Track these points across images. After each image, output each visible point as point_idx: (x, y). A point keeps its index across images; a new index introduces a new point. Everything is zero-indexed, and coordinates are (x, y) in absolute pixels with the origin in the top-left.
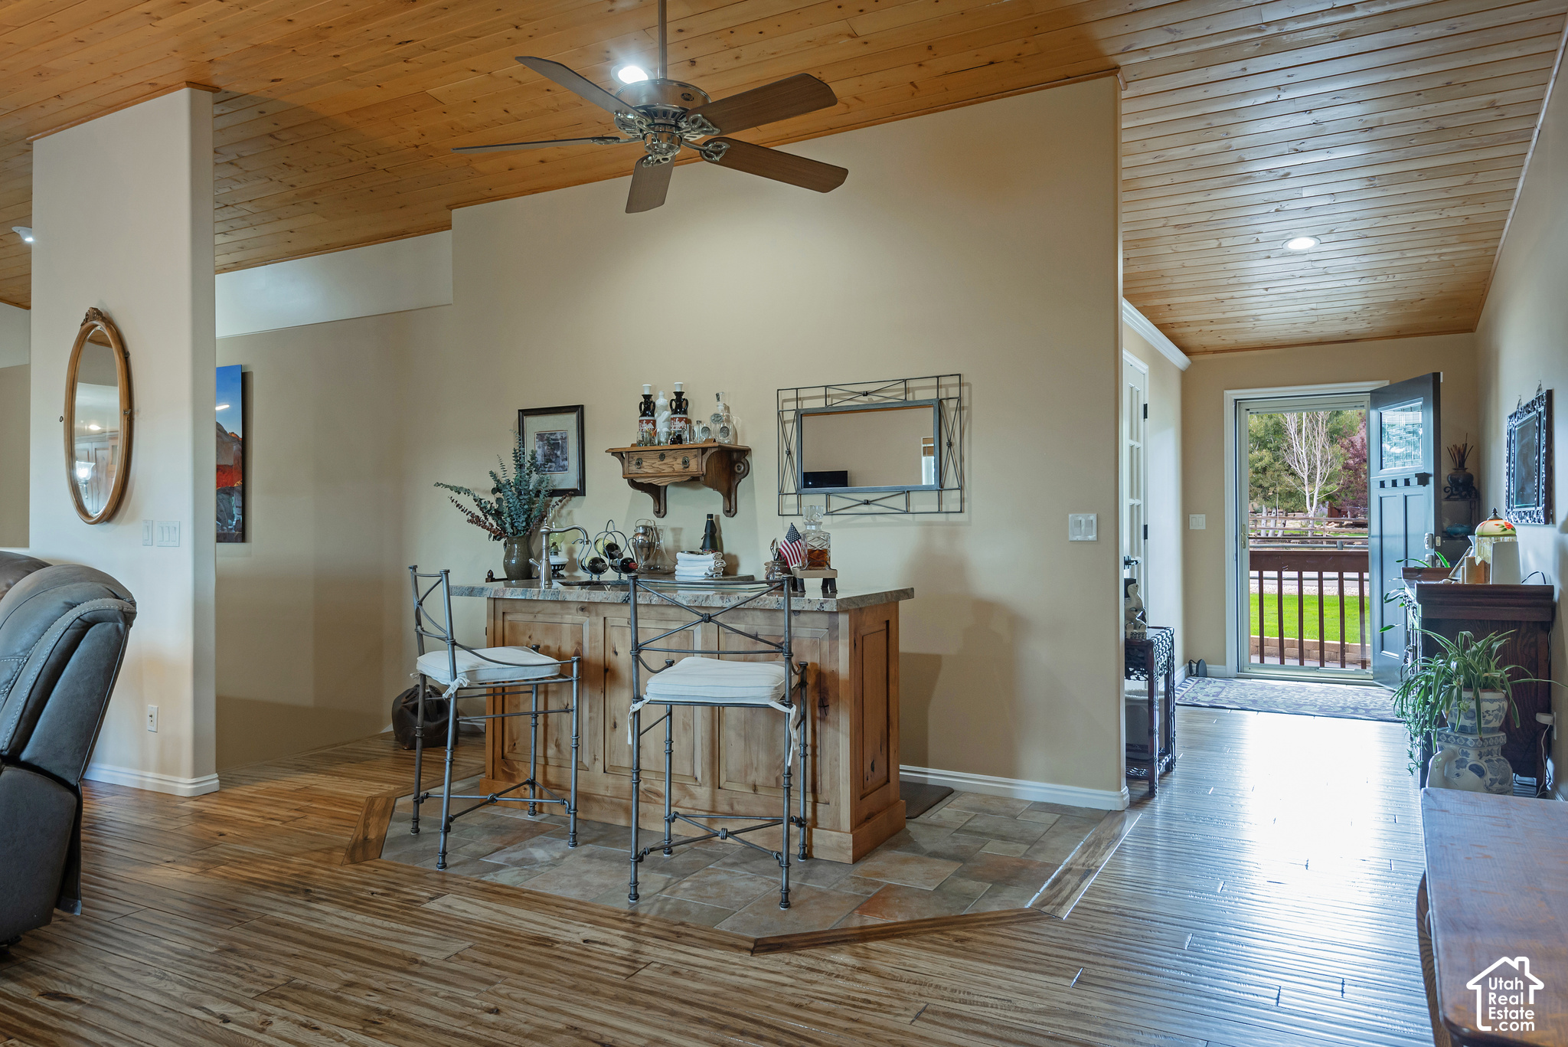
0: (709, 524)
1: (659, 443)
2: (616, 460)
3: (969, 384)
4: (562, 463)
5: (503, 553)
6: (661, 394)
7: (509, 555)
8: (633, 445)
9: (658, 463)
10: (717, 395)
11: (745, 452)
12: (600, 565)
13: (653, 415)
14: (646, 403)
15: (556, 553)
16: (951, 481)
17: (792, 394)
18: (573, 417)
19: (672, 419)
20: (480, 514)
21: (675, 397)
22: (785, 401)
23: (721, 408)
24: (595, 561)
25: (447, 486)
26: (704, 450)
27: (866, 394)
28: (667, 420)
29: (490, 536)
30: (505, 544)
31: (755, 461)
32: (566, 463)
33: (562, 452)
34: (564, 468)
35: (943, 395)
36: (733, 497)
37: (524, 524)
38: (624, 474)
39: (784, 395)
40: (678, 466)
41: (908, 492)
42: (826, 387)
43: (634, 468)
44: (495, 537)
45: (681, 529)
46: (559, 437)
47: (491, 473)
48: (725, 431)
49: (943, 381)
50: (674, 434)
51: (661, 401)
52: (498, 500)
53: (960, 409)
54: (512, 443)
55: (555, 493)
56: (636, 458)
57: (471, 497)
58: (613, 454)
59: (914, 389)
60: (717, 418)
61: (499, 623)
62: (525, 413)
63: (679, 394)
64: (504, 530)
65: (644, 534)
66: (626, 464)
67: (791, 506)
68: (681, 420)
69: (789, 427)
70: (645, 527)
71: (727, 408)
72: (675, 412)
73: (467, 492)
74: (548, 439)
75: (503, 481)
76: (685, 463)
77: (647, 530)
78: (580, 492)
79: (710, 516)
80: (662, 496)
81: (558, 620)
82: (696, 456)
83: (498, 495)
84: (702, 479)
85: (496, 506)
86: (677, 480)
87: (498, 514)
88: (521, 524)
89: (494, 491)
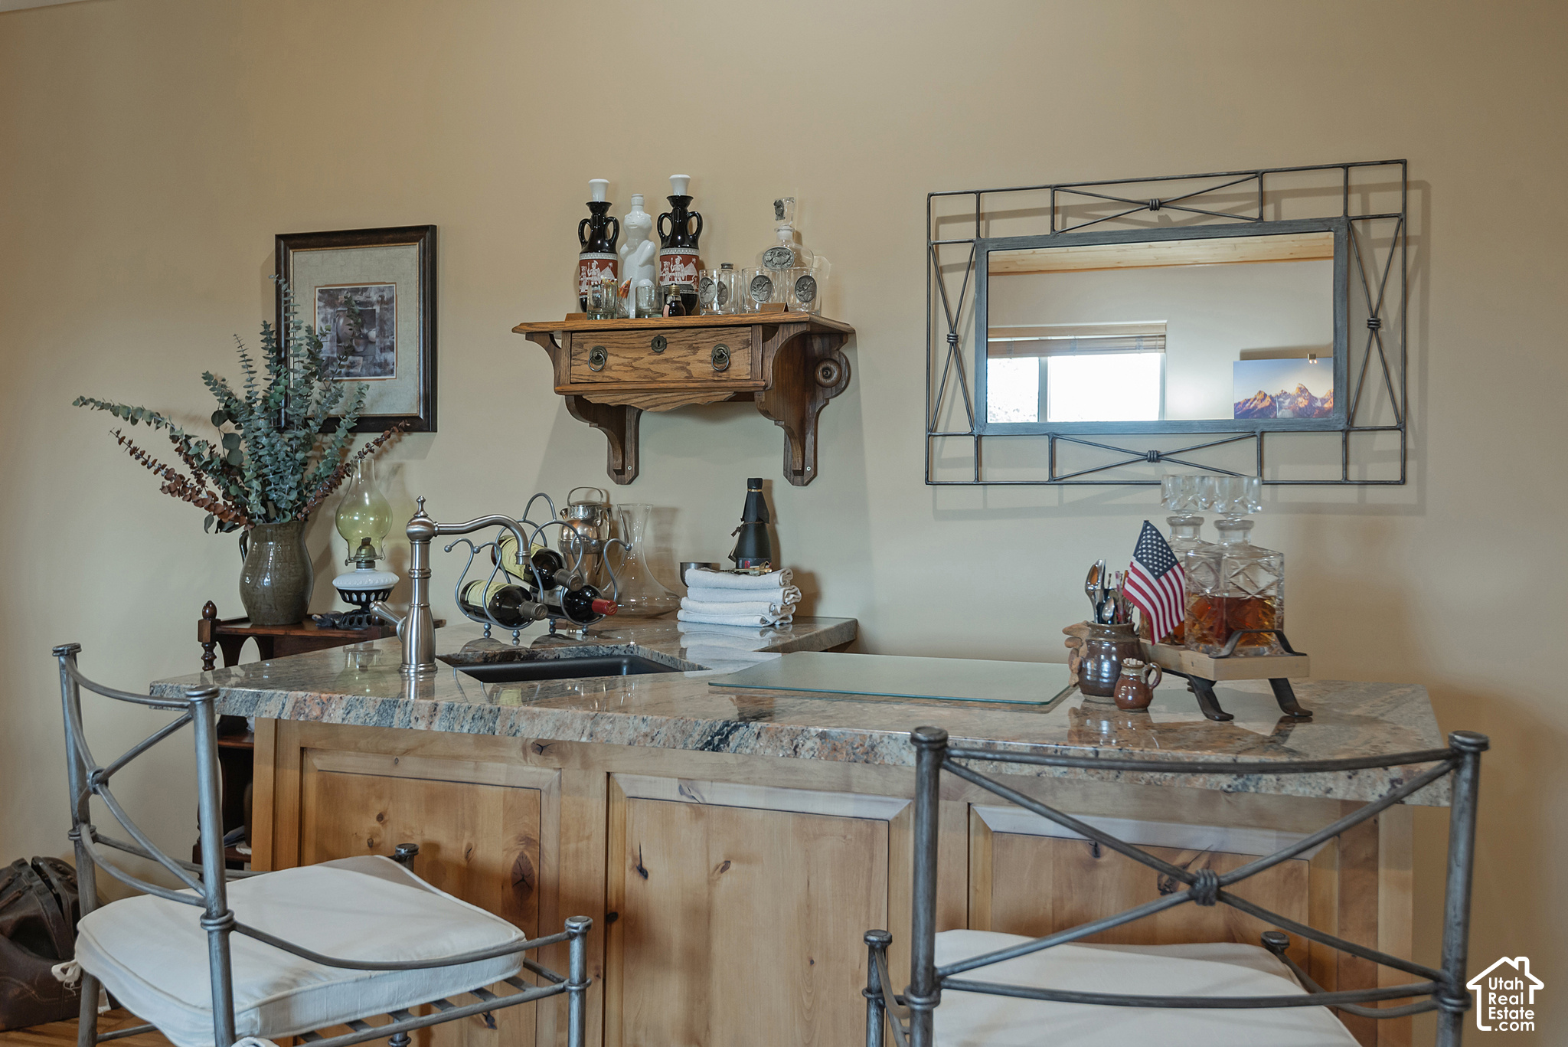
0: (753, 501)
1: (639, 314)
2: (538, 353)
3: (1424, 186)
4: (380, 357)
5: (238, 565)
6: (637, 199)
7: (253, 565)
8: (569, 317)
9: (647, 359)
10: (778, 205)
11: (840, 336)
12: (524, 607)
13: (612, 249)
14: (593, 222)
15: (370, 564)
16: (1376, 408)
17: (968, 205)
18: (409, 255)
19: (663, 258)
20: (185, 470)
21: (670, 209)
22: (943, 220)
23: (785, 234)
24: (506, 595)
25: (103, 406)
26: (770, 330)
27: (1156, 206)
28: (650, 261)
29: (208, 522)
30: (243, 541)
31: (863, 357)
32: (390, 356)
33: (382, 333)
34: (385, 369)
35: (1355, 210)
36: (810, 439)
37: (294, 496)
38: (557, 383)
39: (941, 208)
40: (701, 364)
41: (1262, 433)
42: (1055, 188)
43: (583, 369)
44: (221, 525)
45: (674, 511)
46: (374, 298)
47: (208, 377)
48: (806, 285)
49: (1357, 177)
50: (677, 292)
51: (635, 217)
52: (228, 439)
53: (1401, 239)
54: (260, 311)
55: (365, 424)
56: (590, 345)
57: (165, 432)
58: (530, 336)
59: (1279, 195)
60: (778, 255)
61: (291, 775)
62: (289, 242)
63: (680, 203)
64: (241, 506)
65: (588, 522)
66: (564, 361)
67: (957, 462)
68: (686, 260)
69: (953, 281)
70: (591, 507)
71: (798, 237)
72: (669, 242)
73: (156, 419)
74: (348, 302)
75: (241, 394)
76: (721, 358)
77: (596, 512)
78: (425, 422)
79: (756, 483)
80: (630, 434)
81: (464, 772)
82: (747, 344)
83: (229, 426)
84: (761, 397)
85: (221, 451)
86: (699, 399)
87: (227, 471)
88: (286, 494)
89: (218, 418)
